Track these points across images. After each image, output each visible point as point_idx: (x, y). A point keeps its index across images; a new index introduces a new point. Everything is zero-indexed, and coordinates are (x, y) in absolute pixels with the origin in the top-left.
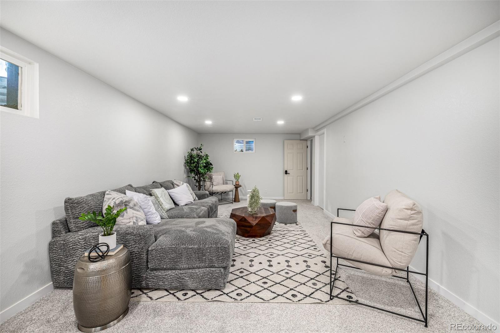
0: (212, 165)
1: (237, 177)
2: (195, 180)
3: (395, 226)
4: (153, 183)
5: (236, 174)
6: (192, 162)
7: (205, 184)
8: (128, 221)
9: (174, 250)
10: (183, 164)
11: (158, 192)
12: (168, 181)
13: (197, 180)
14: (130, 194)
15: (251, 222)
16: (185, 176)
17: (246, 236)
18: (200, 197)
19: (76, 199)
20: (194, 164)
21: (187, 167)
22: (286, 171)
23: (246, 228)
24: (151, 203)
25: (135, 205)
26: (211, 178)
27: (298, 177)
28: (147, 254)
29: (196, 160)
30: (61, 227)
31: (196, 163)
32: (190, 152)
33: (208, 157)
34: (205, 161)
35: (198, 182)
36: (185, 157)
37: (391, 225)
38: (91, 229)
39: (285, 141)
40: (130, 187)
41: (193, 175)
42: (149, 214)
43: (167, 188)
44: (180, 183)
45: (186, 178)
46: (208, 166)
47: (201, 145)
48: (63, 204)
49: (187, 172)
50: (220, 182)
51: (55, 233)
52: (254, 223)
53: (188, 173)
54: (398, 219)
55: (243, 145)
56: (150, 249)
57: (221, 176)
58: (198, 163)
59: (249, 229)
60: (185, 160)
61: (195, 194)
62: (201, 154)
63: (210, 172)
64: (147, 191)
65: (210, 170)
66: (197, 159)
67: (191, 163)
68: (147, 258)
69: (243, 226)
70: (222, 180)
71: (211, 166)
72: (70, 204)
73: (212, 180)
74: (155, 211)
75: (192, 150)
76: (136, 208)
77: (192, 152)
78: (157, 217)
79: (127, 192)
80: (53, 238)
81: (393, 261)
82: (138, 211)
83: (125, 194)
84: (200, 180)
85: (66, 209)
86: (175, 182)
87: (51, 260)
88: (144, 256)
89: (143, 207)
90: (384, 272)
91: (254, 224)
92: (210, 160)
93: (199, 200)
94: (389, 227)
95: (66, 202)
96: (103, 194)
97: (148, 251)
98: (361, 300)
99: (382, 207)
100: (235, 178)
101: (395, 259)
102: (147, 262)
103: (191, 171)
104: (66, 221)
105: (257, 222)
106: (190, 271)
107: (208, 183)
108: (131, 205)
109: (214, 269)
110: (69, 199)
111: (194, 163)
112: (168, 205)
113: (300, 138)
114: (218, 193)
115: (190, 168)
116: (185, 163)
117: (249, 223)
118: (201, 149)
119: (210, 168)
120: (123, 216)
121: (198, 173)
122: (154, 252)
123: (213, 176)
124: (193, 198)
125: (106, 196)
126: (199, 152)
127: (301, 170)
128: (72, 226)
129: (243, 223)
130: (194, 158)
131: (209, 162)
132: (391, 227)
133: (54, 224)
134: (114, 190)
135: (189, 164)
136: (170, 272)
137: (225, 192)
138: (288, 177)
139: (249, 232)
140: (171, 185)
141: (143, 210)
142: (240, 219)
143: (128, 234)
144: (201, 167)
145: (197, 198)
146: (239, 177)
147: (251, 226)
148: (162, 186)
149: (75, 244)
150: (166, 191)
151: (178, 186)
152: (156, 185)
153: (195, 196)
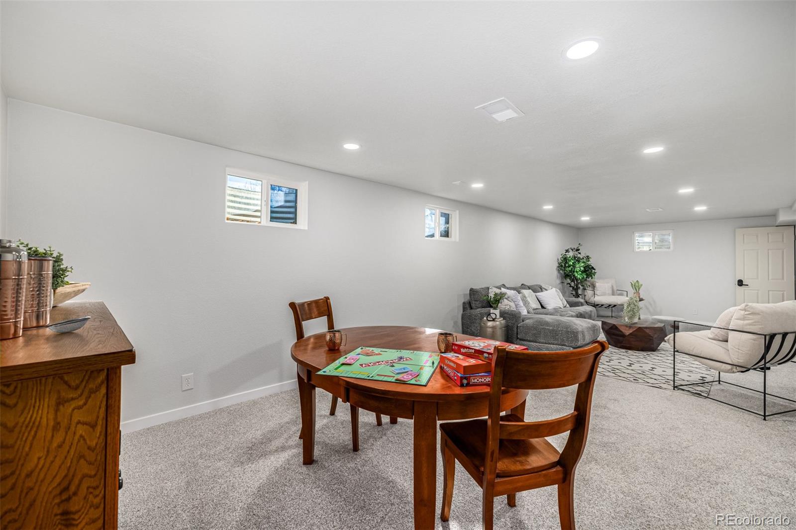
0: (594, 269)
1: (636, 287)
2: (570, 286)
4: (522, 285)
5: (635, 281)
6: (567, 265)
7: (586, 294)
8: (504, 307)
9: (535, 329)
10: (556, 267)
11: (526, 292)
12: (537, 285)
13: (573, 288)
14: (503, 290)
15: (623, 331)
16: (558, 281)
17: (619, 346)
18: (572, 305)
19: (476, 289)
20: (569, 268)
21: (561, 271)
22: (740, 282)
23: (617, 337)
24: (519, 298)
25: (509, 297)
26: (593, 286)
27: (770, 292)
28: (517, 329)
29: (572, 264)
30: (467, 306)
31: (572, 267)
32: (564, 254)
33: (590, 260)
34: (583, 264)
35: (575, 290)
36: (558, 259)
38: (483, 309)
39: (737, 229)
40: (504, 286)
41: (569, 281)
42: (518, 306)
43: (535, 291)
44: (549, 288)
45: (559, 284)
46: (589, 271)
48: (468, 292)
49: (560, 278)
50: (607, 292)
51: (464, 309)
52: (627, 332)
53: (562, 279)
56: (519, 325)
57: (610, 285)
58: (574, 266)
59: (621, 338)
60: (558, 263)
61: (567, 301)
62: (579, 255)
63: (592, 278)
64: (518, 290)
65: (592, 276)
66: (573, 261)
67: (565, 267)
68: (517, 331)
69: (614, 334)
70: (611, 289)
71: (593, 271)
72: (472, 291)
73: (595, 288)
74: (522, 305)
75: (567, 251)
76: (509, 299)
77: (567, 254)
78: (524, 310)
79: (502, 288)
80: (463, 311)
82: (510, 301)
83: (501, 289)
84: (578, 288)
85: (470, 295)
86: (543, 286)
87: (463, 324)
88: (515, 329)
89: (514, 300)
90: (723, 367)
91: (628, 334)
92: (592, 262)
93: (570, 307)
95: (470, 290)
96: (488, 288)
97: (517, 327)
100: (632, 287)
102: (517, 334)
103: (566, 276)
104: (470, 302)
105: (631, 332)
106: (547, 345)
107: (589, 293)
108: (506, 296)
109: (565, 347)
110: (472, 289)
111: (569, 266)
112: (534, 305)
113: (775, 224)
114: (602, 305)
115: (565, 273)
116: (558, 267)
117: (621, 331)
118: (579, 250)
119: (591, 273)
120: (501, 303)
121: (574, 279)
122: (521, 328)
123: (597, 284)
124: (563, 304)
125: (490, 290)
126: (577, 253)
127: (779, 279)
128: (473, 305)
129: (614, 331)
130: (570, 261)
131: (590, 265)
133: (464, 303)
134: (495, 287)
135: (563, 268)
136: (532, 343)
137: (615, 306)
138: (746, 291)
139: (621, 342)
140: (540, 289)
141: (514, 302)
142: (611, 326)
143: (506, 313)
144: (577, 272)
145: (568, 306)
146: (639, 287)
147: (623, 335)
148: (529, 288)
149: (475, 316)
150: (534, 294)
151: (546, 290)
152: (524, 286)
153: (566, 302)
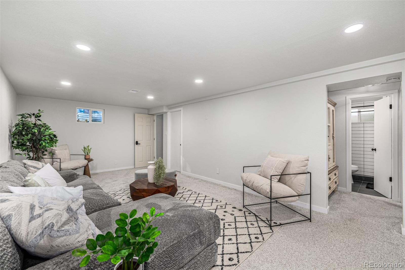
0: (56, 137)
1: (87, 150)
3: (300, 171)
5: (86, 147)
6: (24, 133)
18: (67, 179)
20: (27, 136)
22: (137, 142)
26: (52, 154)
27: (147, 147)
32: (20, 120)
34: (50, 132)
36: (10, 125)
37: (297, 171)
39: (136, 114)
47: (39, 110)
49: (10, 148)
54: (301, 167)
55: (88, 115)
67: (21, 135)
73: (55, 156)
75: (23, 116)
77: (24, 119)
81: (299, 191)
90: (296, 199)
92: (53, 131)
94: (296, 172)
98: (282, 222)
99: (286, 161)
100: (85, 151)
101: (300, 190)
113: (148, 113)
118: (40, 116)
119: (53, 141)
123: (56, 151)
126: (36, 119)
127: (150, 140)
132: (298, 172)
137: (76, 169)
138: (139, 147)
140: (25, 168)
146: (89, 150)
